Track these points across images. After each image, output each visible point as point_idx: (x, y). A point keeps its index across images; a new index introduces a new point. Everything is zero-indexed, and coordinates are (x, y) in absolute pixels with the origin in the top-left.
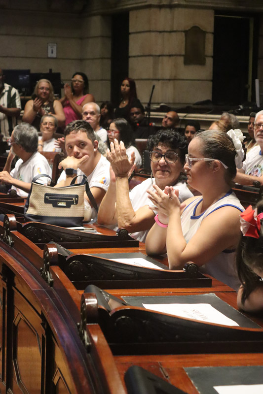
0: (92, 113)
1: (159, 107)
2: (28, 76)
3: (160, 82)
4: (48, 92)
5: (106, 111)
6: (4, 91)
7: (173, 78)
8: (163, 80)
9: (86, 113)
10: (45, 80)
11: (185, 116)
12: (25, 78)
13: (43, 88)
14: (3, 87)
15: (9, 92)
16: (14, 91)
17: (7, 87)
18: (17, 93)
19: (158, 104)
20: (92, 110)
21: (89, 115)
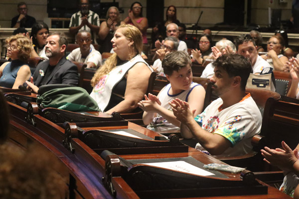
0: (174, 31)
1: (191, 26)
2: (99, 4)
3: (189, 9)
4: (116, 15)
5: (157, 29)
6: (89, 15)
7: (199, 6)
8: (191, 7)
9: (170, 31)
10: (114, 7)
11: (217, 33)
12: (97, 5)
13: (112, 13)
14: (89, 13)
15: (93, 16)
16: (96, 15)
17: (91, 13)
18: (98, 17)
19: (190, 24)
20: (174, 29)
21: (172, 33)
